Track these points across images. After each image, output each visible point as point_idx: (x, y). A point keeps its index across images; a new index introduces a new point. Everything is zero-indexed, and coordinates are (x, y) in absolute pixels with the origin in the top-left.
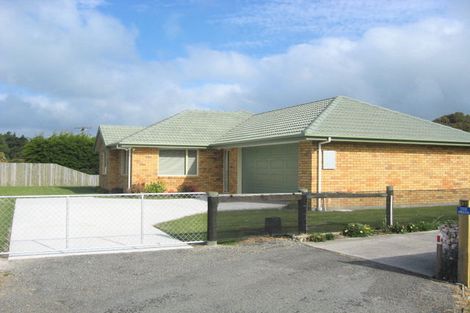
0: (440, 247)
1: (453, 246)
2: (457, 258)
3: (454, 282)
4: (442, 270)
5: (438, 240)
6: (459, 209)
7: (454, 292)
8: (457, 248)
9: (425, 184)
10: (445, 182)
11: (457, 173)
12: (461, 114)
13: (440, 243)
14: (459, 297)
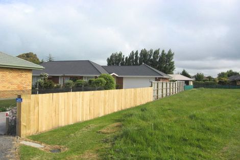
0: (7, 119)
1: (14, 118)
2: (16, 124)
3: (15, 136)
4: (9, 130)
5: (7, 116)
6: (17, 99)
7: (13, 140)
8: (16, 119)
9: (8, 88)
10: (19, 87)
11: (25, 83)
12: (32, 53)
13: (8, 117)
14: (15, 142)
